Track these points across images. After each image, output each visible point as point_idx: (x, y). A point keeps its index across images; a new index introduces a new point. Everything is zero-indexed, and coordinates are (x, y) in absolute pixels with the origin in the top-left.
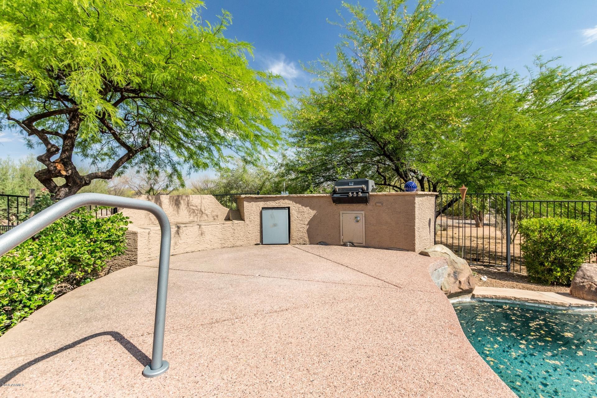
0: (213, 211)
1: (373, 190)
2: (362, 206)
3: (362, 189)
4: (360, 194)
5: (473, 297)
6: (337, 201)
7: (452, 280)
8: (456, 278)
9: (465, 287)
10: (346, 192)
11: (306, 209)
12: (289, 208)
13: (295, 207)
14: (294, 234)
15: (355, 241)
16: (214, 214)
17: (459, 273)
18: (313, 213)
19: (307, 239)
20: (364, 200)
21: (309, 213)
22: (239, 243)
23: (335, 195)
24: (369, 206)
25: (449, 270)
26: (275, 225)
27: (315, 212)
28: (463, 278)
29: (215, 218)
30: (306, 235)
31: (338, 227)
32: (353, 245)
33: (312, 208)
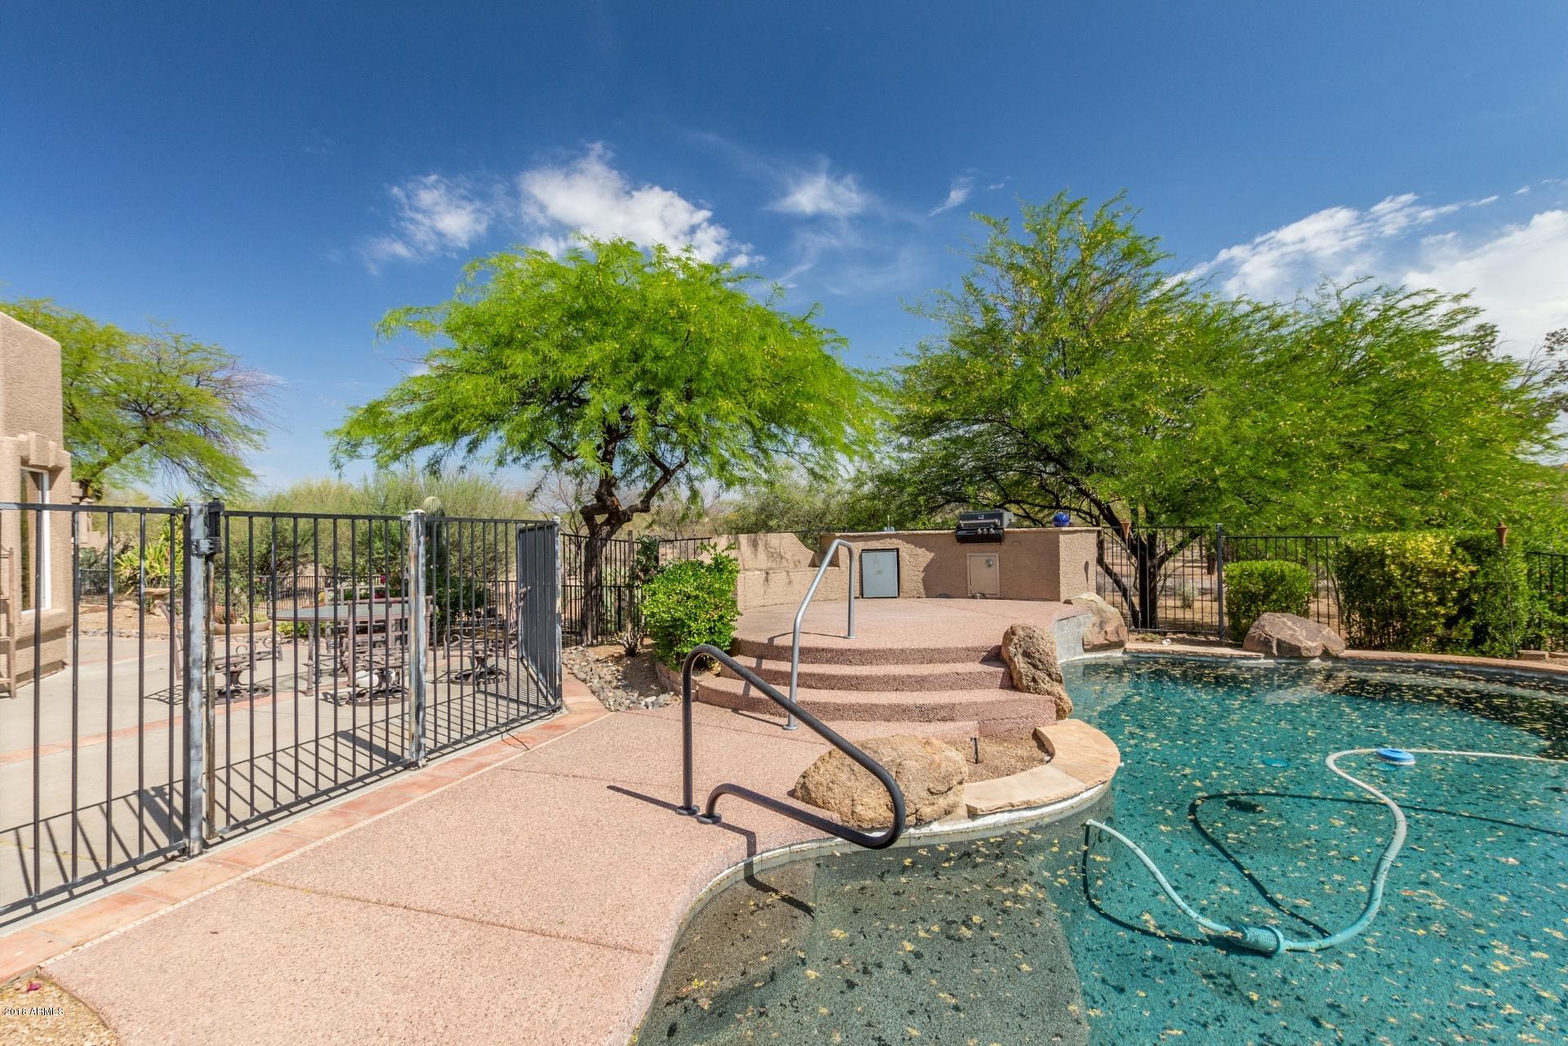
0: (794, 555)
1: (1010, 525)
2: (995, 546)
3: (995, 524)
4: (993, 531)
5: (1125, 652)
6: (962, 540)
7: (1097, 629)
8: (1101, 628)
9: (1114, 639)
10: (973, 528)
11: (921, 551)
12: (898, 550)
13: (906, 549)
14: (905, 585)
15: (986, 592)
16: (796, 558)
17: (1106, 622)
18: (930, 556)
19: (923, 591)
20: (997, 539)
21: (925, 556)
22: (832, 596)
23: (960, 533)
24: (1004, 546)
25: (1095, 619)
26: (879, 572)
27: (933, 554)
28: (1110, 628)
29: (797, 563)
30: (921, 586)
31: (964, 574)
32: (984, 597)
33: (929, 549)
